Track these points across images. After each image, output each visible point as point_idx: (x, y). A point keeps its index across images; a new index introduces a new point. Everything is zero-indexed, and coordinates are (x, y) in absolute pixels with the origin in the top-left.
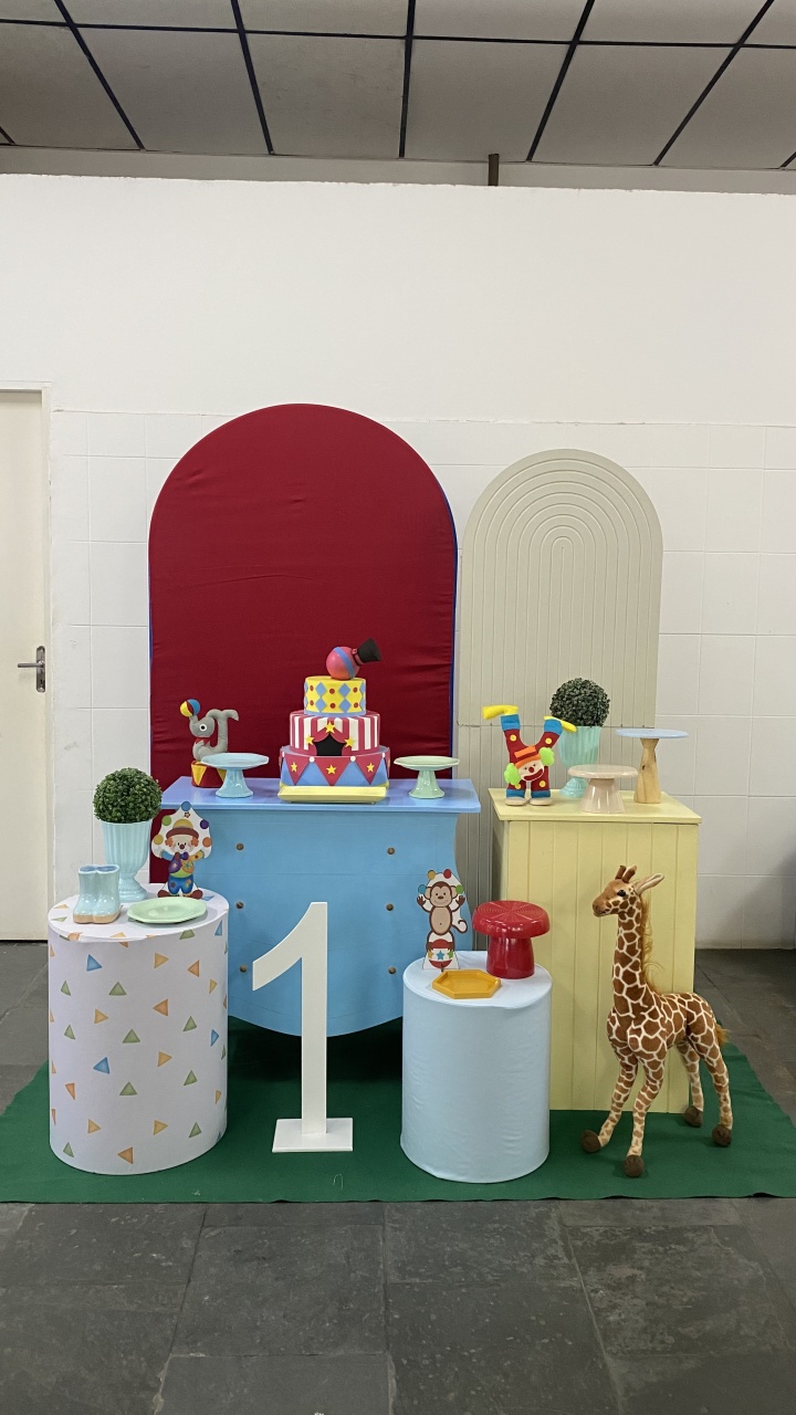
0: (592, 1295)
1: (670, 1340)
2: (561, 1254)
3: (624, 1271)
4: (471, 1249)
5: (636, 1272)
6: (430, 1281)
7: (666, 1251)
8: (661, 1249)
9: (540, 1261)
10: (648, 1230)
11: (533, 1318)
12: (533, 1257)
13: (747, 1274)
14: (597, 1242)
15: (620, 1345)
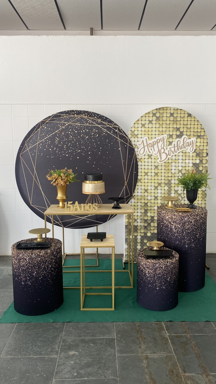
0: (59, 360)
1: (76, 374)
2: (57, 348)
3: (72, 353)
4: (31, 346)
5: (76, 353)
6: (14, 356)
7: (88, 347)
8: (87, 345)
9: (49, 350)
10: (86, 340)
11: (38, 368)
12: (48, 348)
13: (108, 353)
14: (70, 343)
15: (59, 376)
